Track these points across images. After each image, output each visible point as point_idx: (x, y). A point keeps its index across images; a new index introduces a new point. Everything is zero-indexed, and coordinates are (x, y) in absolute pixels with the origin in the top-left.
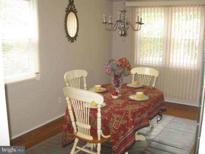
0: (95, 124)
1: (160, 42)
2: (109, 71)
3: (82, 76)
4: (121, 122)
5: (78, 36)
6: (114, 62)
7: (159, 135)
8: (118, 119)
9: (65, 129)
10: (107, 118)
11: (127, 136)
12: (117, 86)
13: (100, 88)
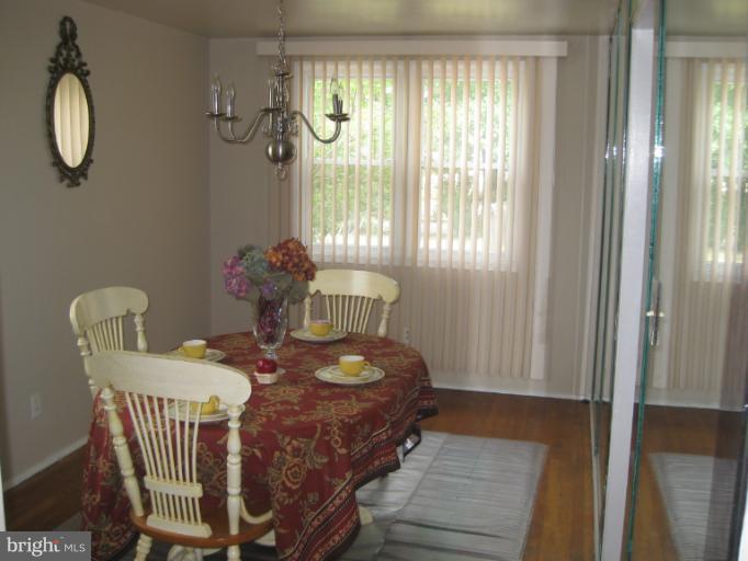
0: (215, 478)
1: (371, 181)
2: (240, 286)
3: (128, 311)
4: (308, 464)
5: (92, 161)
6: (257, 255)
7: (414, 501)
8: (297, 452)
9: (92, 509)
10: (258, 454)
11: (331, 509)
12: (270, 339)
13: (205, 351)
